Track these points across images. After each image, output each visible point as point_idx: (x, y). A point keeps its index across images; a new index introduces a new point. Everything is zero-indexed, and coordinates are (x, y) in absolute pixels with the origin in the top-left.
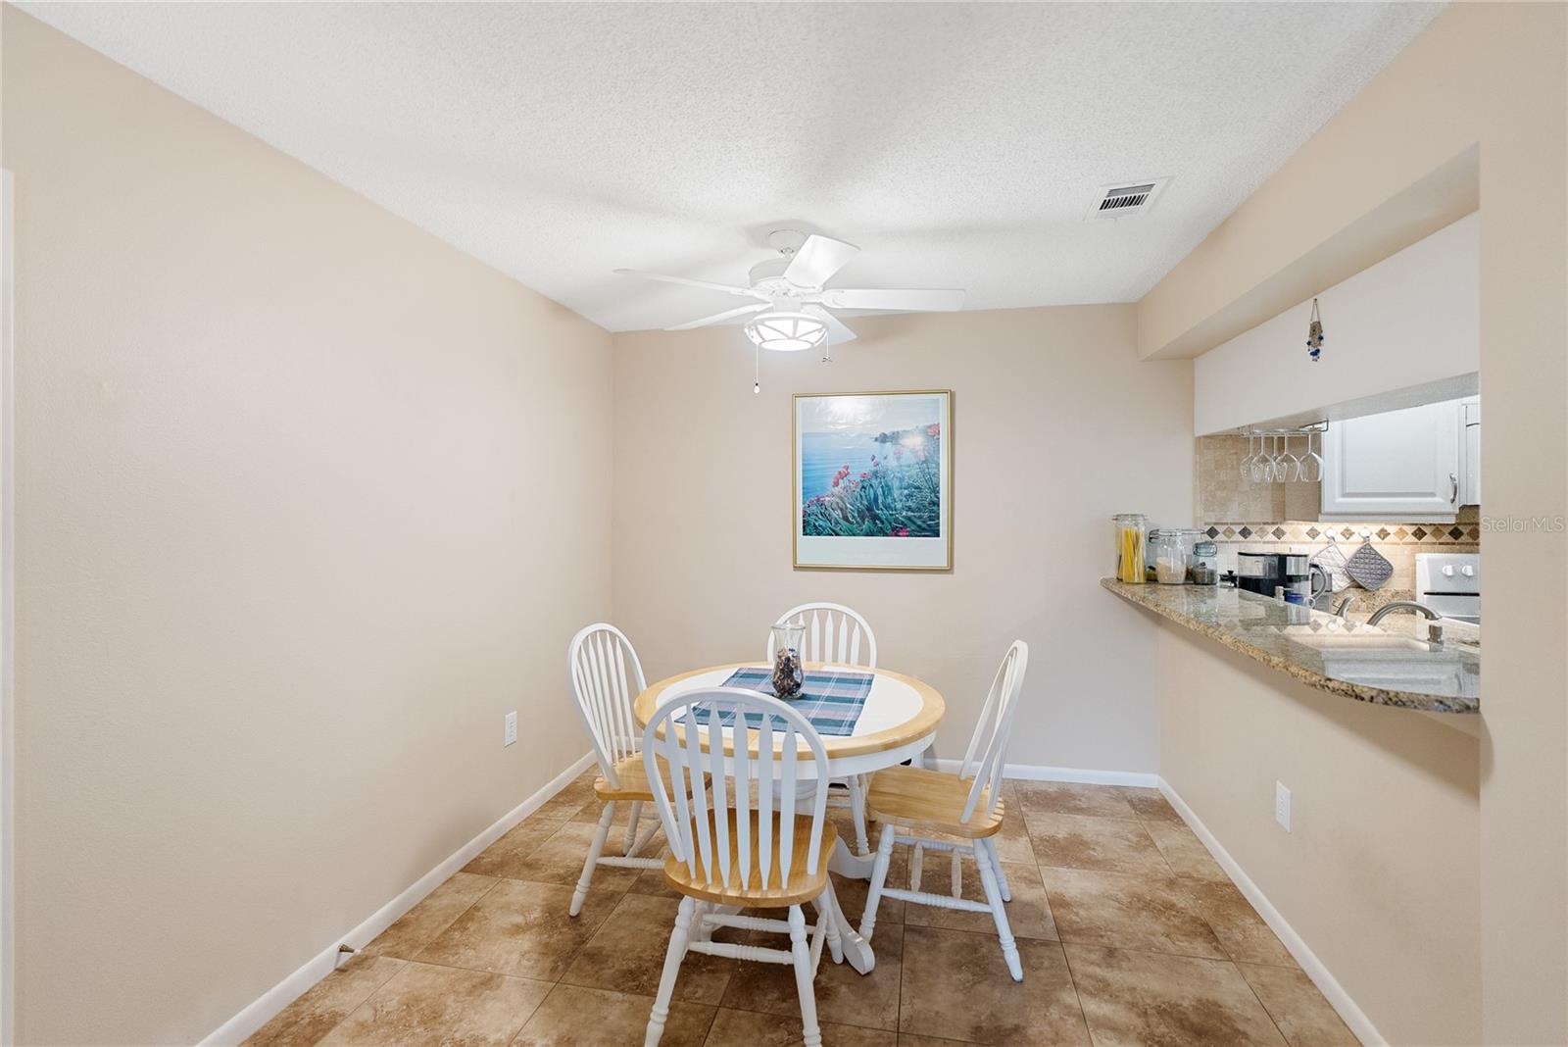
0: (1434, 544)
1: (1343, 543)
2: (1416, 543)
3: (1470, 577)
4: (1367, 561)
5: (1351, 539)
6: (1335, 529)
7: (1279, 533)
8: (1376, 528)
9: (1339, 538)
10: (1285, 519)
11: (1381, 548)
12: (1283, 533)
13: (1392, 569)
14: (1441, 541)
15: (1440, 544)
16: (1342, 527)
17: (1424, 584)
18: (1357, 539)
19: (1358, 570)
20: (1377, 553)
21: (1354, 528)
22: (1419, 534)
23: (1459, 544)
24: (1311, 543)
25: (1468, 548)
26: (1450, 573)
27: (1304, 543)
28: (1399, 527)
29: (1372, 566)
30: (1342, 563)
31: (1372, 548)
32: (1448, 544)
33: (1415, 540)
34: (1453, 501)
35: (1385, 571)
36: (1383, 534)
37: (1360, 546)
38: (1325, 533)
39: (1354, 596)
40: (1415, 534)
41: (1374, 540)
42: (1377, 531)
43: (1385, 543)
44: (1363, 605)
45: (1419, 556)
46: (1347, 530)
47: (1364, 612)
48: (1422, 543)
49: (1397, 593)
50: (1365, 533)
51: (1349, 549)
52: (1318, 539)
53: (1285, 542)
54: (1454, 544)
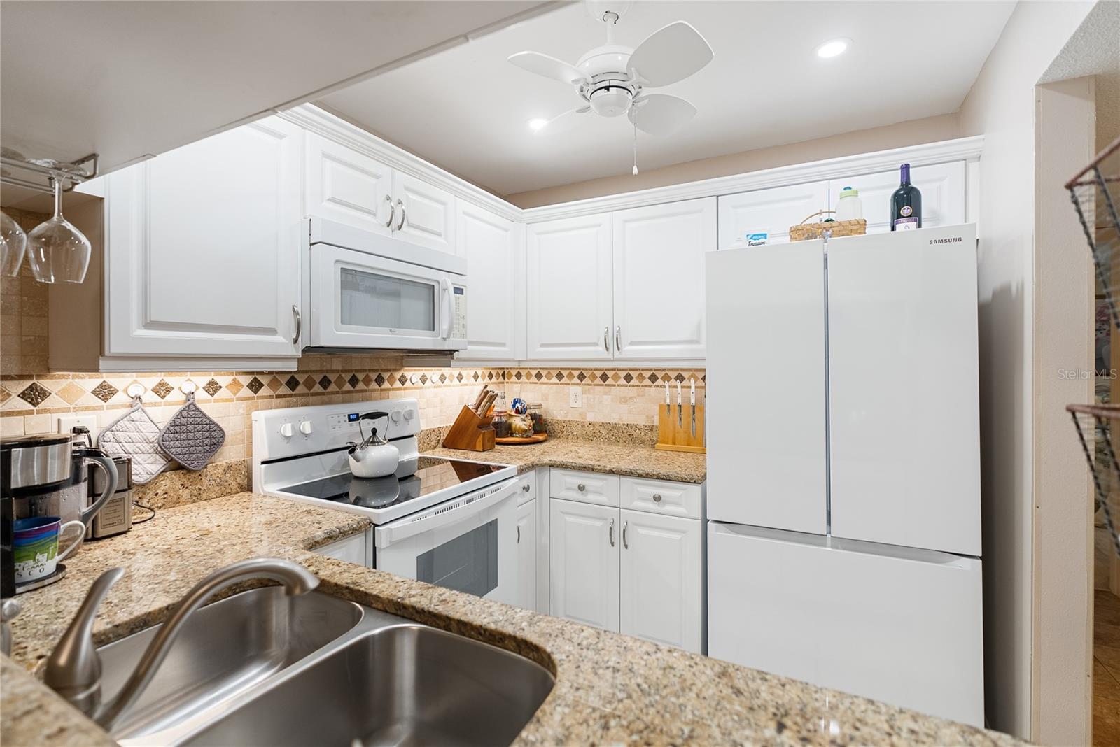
0: (271, 397)
1: (155, 405)
2: (253, 398)
3: (307, 435)
4: (191, 427)
5: (168, 398)
6: (140, 384)
7: (34, 396)
8: (203, 380)
9: (150, 397)
10: (49, 370)
11: (211, 407)
12: (44, 394)
13: (223, 436)
14: (278, 393)
15: (278, 397)
16: (153, 380)
17: (261, 451)
18: (176, 397)
19: (177, 443)
20: (204, 416)
21: (171, 380)
22: (255, 386)
23: (296, 396)
24: (101, 408)
25: (304, 399)
26: (289, 434)
27: (86, 409)
28: (233, 377)
29: (199, 435)
30: (153, 434)
31: (198, 409)
32: (285, 396)
33: (250, 393)
34: (296, 341)
35: (213, 438)
36: (213, 388)
37: (180, 407)
38: (126, 391)
39: (173, 481)
40: (250, 386)
41: (201, 395)
42: (204, 385)
43: (216, 401)
44: (185, 494)
45: (255, 415)
46: (162, 384)
47: (186, 503)
48: (260, 398)
49: (230, 467)
50: (188, 388)
51: (164, 413)
52: (113, 400)
53: (46, 411)
54: (290, 396)
